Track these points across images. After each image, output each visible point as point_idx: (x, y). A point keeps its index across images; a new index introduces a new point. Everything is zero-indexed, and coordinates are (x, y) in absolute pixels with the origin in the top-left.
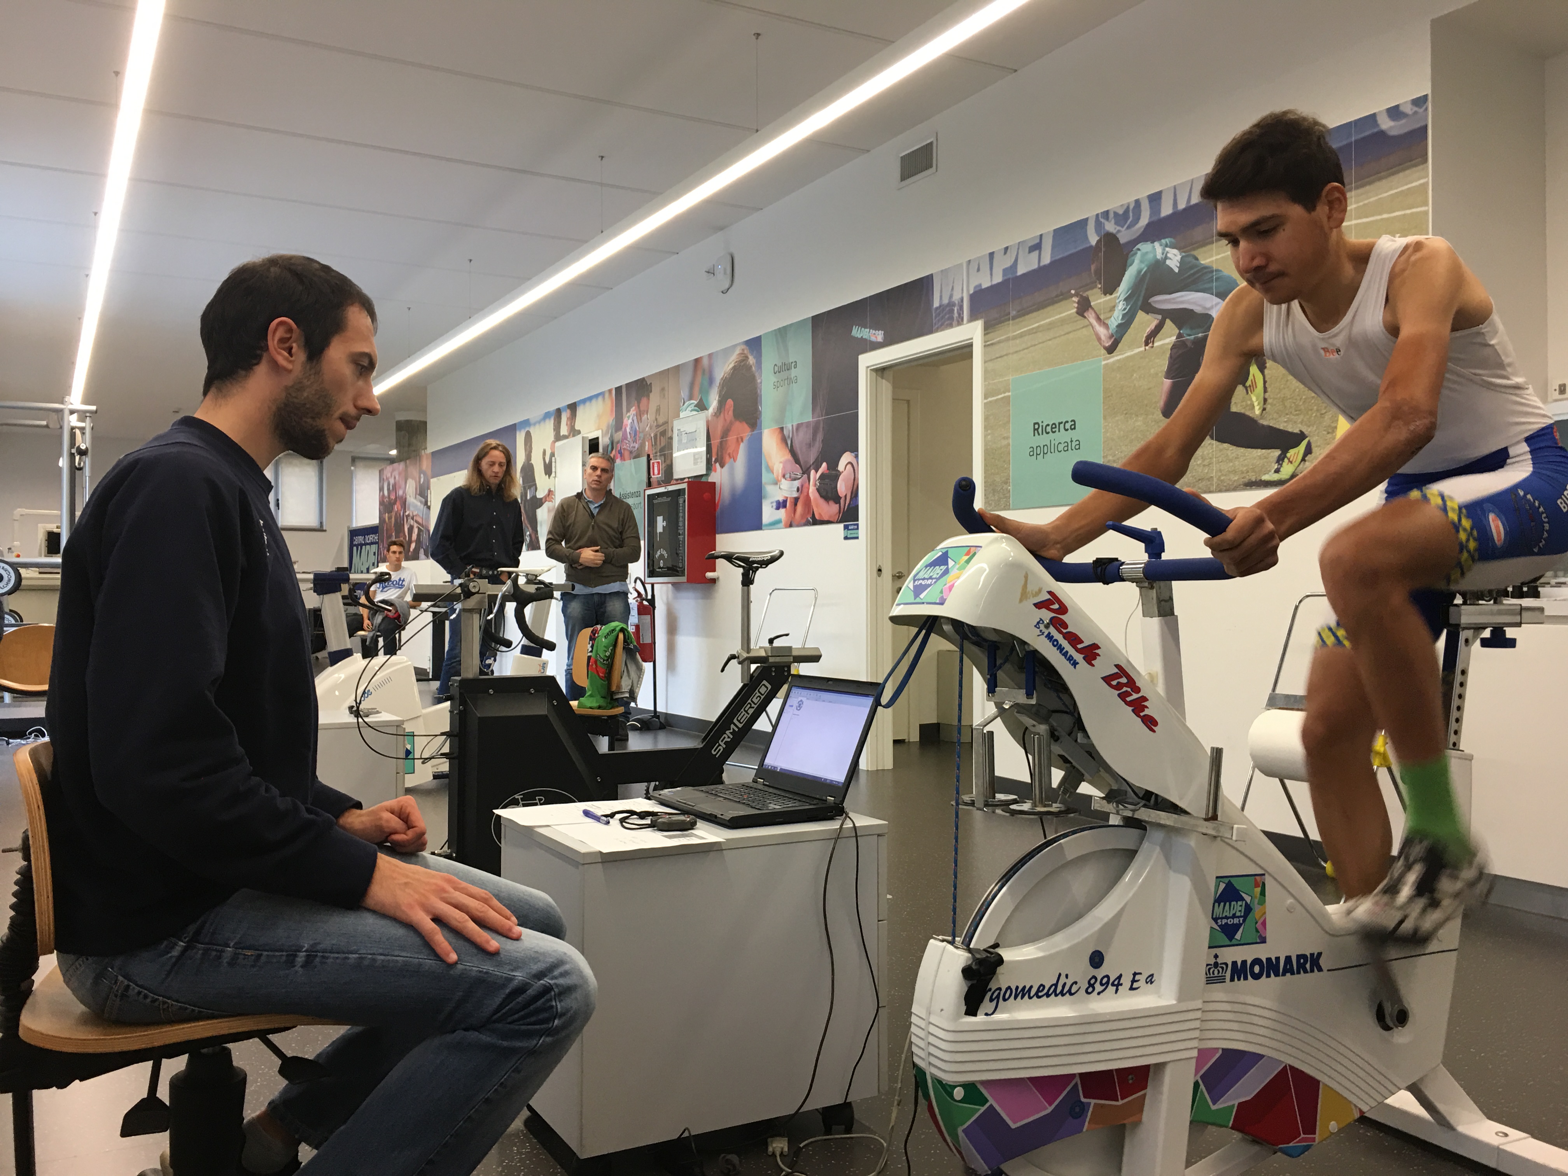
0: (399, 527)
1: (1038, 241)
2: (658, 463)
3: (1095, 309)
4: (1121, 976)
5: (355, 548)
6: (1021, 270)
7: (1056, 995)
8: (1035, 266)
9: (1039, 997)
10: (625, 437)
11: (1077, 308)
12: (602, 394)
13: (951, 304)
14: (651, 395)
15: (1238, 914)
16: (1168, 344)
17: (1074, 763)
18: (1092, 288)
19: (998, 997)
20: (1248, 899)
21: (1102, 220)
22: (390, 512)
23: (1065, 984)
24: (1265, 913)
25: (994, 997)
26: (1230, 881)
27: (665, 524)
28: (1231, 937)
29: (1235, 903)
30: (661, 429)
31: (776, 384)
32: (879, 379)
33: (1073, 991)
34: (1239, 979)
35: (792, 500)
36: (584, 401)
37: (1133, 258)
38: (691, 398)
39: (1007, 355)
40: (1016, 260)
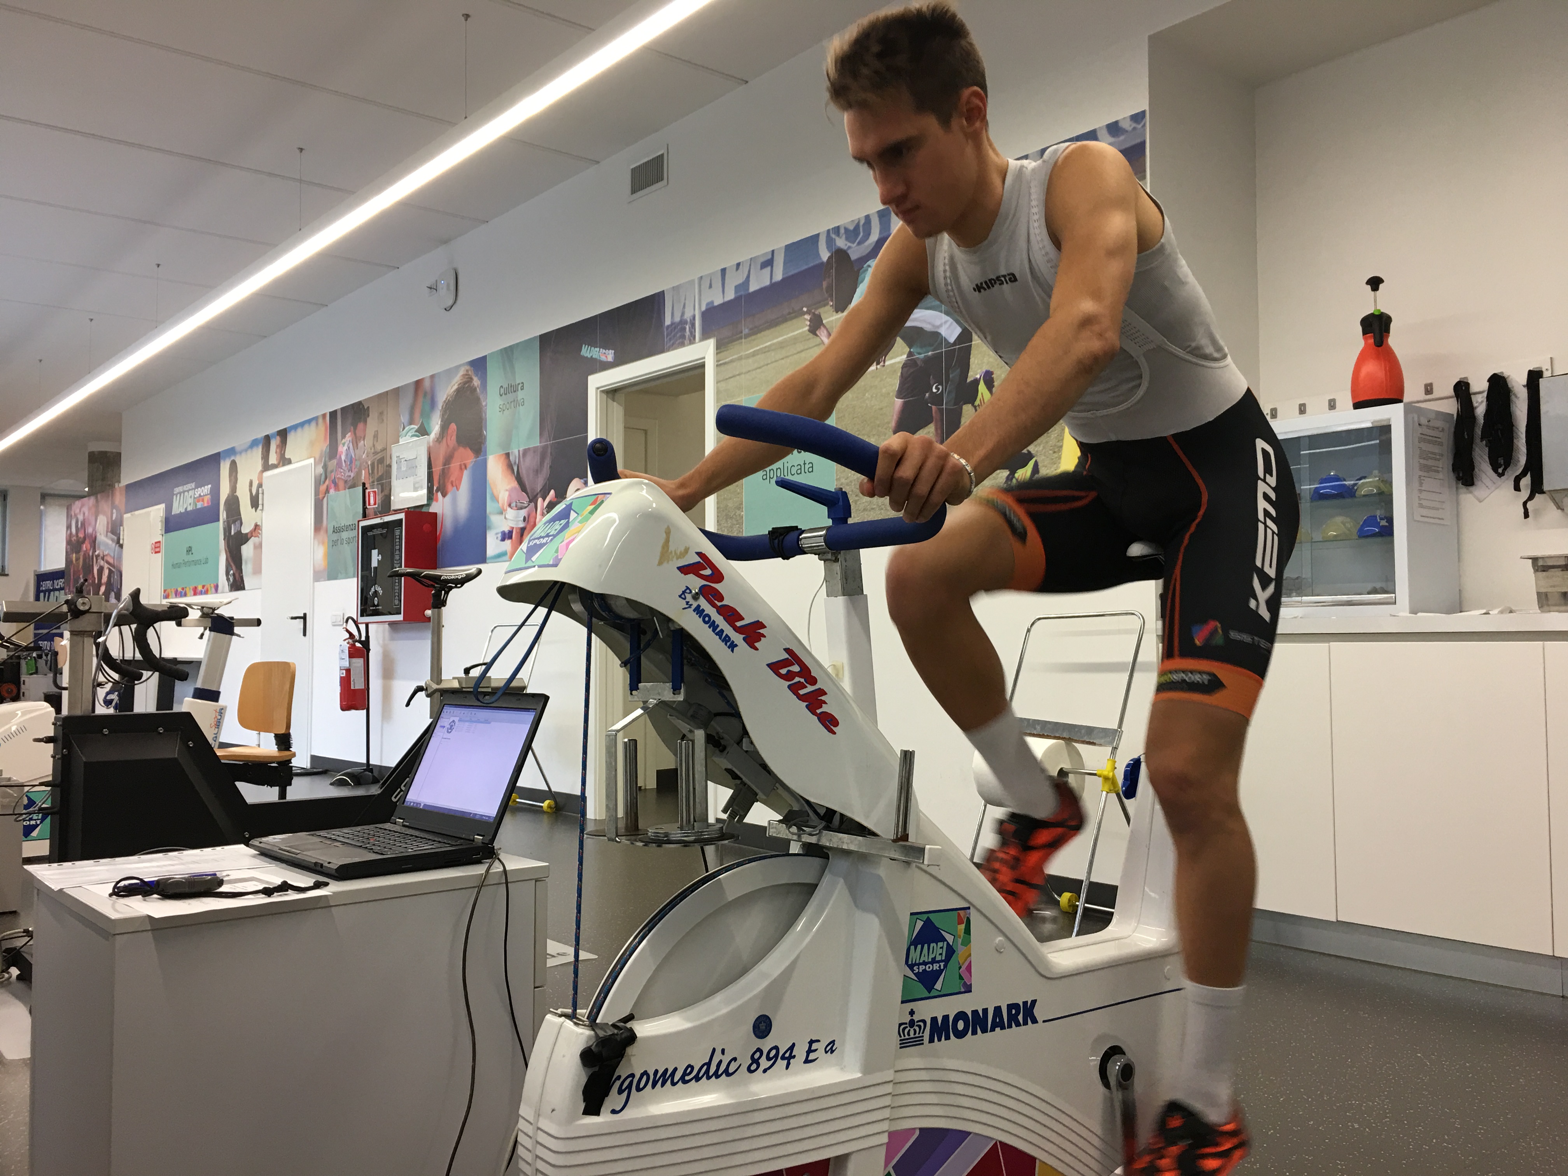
0: (88, 568)
1: (770, 257)
2: (375, 492)
3: (827, 327)
4: (794, 1045)
5: (42, 595)
6: (753, 287)
7: (709, 1078)
8: (767, 283)
9: (685, 1082)
10: (339, 465)
11: (809, 326)
12: (316, 419)
13: (683, 322)
14: (369, 420)
15: (938, 958)
16: (899, 363)
17: (744, 779)
18: (825, 305)
19: (630, 1087)
20: (950, 938)
21: (833, 236)
22: (78, 552)
23: (721, 1062)
24: (970, 955)
25: (623, 1088)
26: (928, 918)
27: (380, 558)
28: (930, 987)
29: (934, 945)
30: (378, 457)
31: (501, 407)
32: (610, 401)
33: (731, 1070)
34: (939, 1040)
35: (518, 531)
36: (295, 427)
37: (862, 276)
38: (411, 422)
39: (739, 375)
40: (748, 276)
